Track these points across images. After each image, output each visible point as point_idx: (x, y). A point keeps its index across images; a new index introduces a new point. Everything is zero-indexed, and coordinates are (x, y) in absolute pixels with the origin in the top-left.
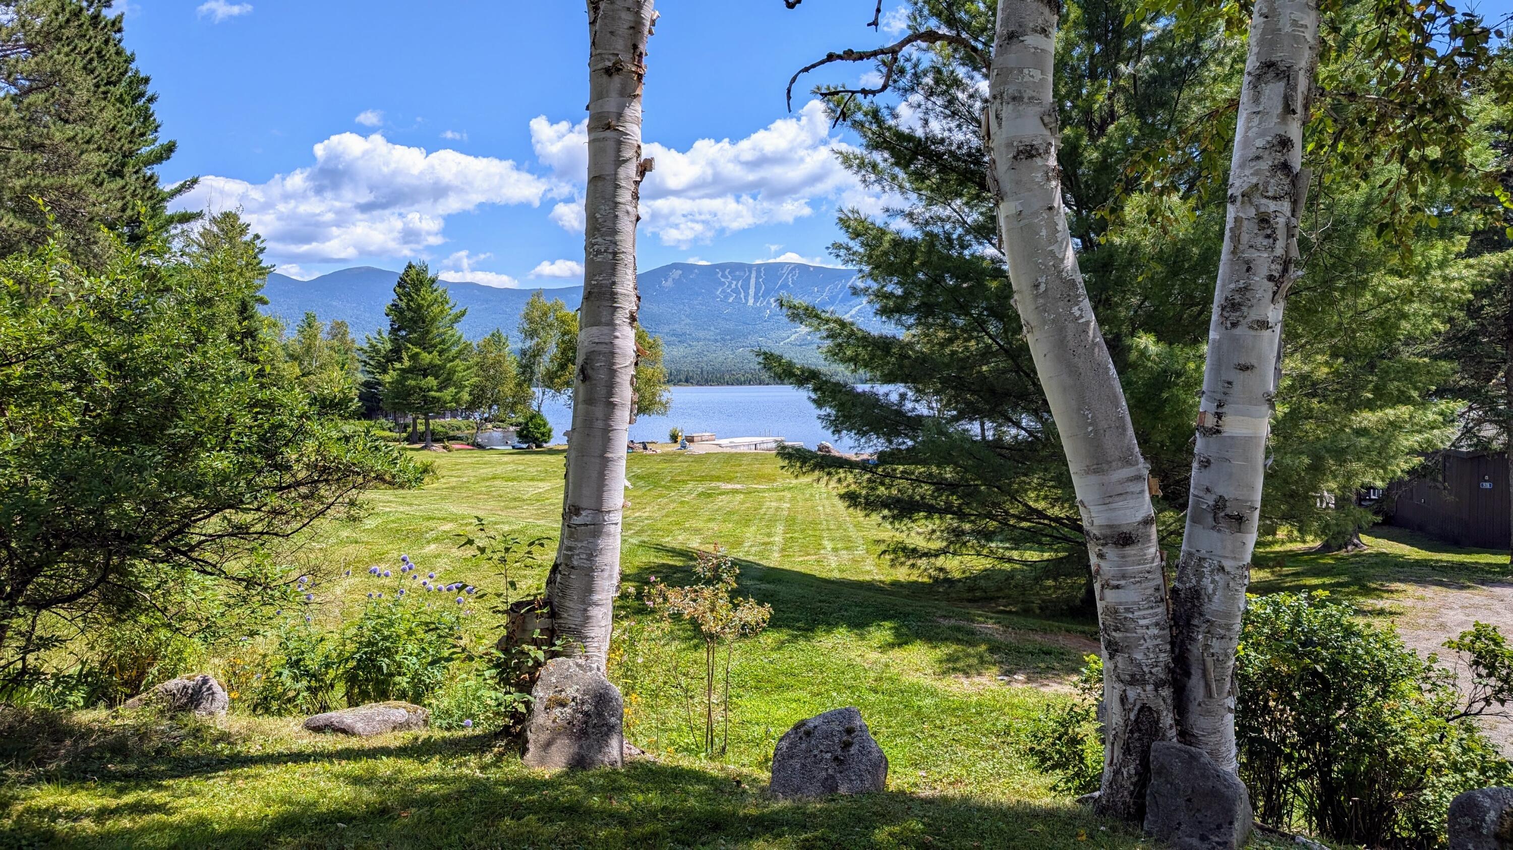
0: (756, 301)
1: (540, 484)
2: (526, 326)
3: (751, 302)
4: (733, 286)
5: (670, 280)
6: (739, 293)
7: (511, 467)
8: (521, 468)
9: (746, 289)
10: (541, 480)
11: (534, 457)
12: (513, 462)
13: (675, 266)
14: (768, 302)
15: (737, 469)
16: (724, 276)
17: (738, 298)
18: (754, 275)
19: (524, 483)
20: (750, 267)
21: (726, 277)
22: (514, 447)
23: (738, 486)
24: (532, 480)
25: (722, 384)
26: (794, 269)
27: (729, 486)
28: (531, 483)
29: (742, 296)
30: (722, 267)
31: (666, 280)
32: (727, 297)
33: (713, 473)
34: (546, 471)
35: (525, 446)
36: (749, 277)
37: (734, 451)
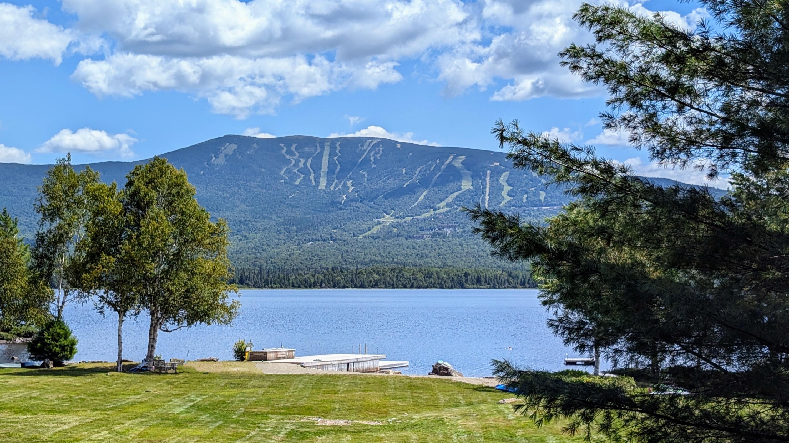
0: (329, 183)
1: (64, 418)
2: (45, 203)
3: (323, 183)
4: (301, 165)
5: (222, 156)
6: (308, 174)
7: (21, 393)
8: (35, 394)
9: (317, 168)
10: (65, 412)
11: (51, 379)
12: (24, 385)
13: (229, 139)
14: (345, 186)
15: (333, 397)
16: (289, 152)
17: (306, 180)
18: (327, 152)
19: (42, 416)
20: (323, 141)
21: (292, 154)
22: (23, 365)
23: (342, 423)
24: (52, 411)
25: (286, 287)
26: (376, 145)
27: (329, 422)
28: (51, 416)
29: (312, 177)
30: (288, 141)
31: (217, 157)
32: (293, 177)
33: (301, 403)
34: (71, 399)
35: (38, 363)
36: (321, 155)
37: (321, 372)
